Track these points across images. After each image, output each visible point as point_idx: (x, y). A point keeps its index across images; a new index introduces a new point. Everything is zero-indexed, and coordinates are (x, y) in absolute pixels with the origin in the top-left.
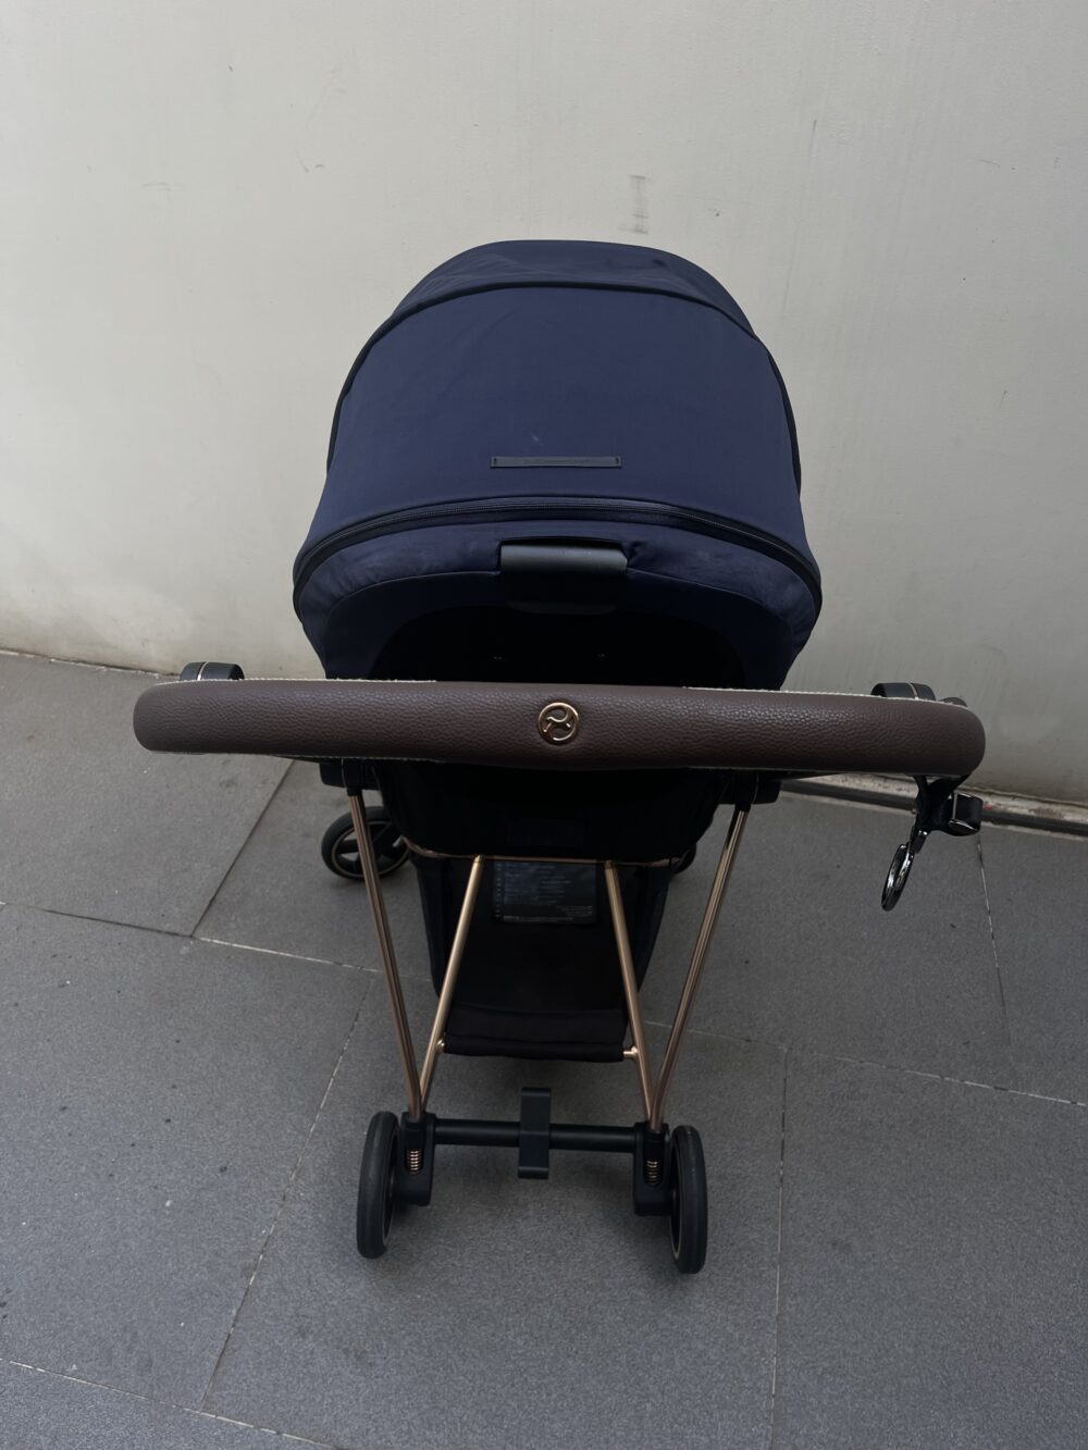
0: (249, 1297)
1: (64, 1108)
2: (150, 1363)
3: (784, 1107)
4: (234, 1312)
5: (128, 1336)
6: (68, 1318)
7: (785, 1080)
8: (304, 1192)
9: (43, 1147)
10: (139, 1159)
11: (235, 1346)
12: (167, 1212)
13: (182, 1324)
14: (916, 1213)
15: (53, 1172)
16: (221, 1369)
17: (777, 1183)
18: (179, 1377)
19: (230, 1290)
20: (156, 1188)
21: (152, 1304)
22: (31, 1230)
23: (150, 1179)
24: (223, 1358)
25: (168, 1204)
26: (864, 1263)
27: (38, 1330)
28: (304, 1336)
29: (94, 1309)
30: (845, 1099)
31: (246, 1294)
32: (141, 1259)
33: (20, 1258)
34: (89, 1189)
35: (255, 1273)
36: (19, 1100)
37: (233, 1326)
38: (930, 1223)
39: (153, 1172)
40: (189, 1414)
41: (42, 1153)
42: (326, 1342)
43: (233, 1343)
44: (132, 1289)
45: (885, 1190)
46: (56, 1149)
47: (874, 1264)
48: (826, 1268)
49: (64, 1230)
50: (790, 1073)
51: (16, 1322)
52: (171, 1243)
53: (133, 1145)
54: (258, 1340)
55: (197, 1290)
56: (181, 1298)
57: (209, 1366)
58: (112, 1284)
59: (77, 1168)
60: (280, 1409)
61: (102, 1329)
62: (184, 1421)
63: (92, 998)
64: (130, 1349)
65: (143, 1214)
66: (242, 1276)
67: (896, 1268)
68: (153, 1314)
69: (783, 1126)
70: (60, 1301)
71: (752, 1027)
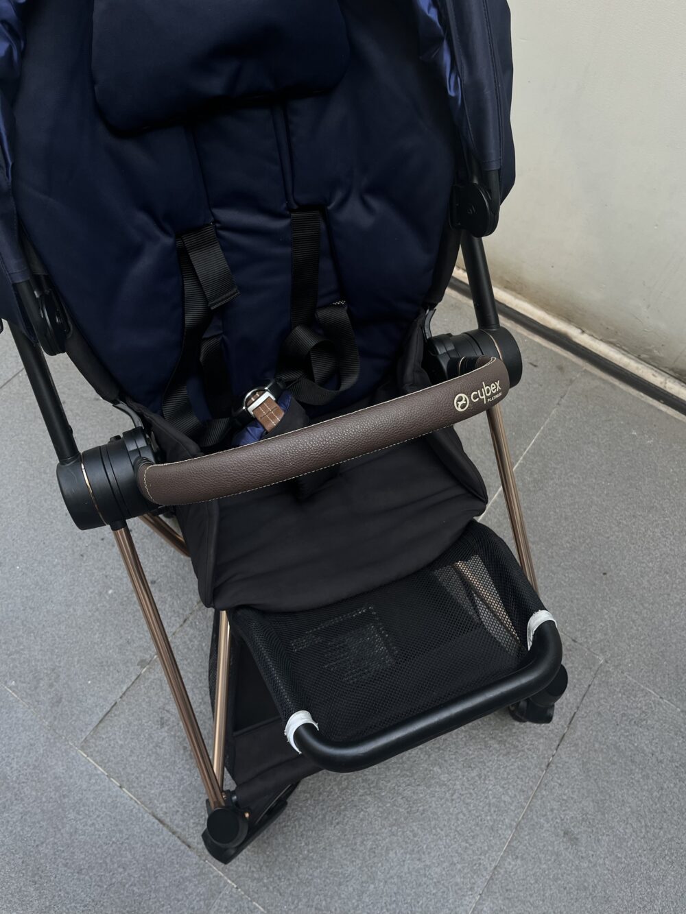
0: (138, 680)
2: (59, 701)
3: (578, 708)
4: (124, 689)
5: (54, 676)
6: (21, 647)
7: (589, 686)
8: (199, 623)
10: (103, 551)
11: (117, 713)
12: (108, 598)
13: (89, 682)
14: (644, 837)
15: (48, 537)
16: (102, 725)
17: (544, 766)
18: (74, 718)
19: (128, 671)
20: (106, 576)
21: (76, 659)
22: (20, 575)
24: (106, 718)
25: (110, 592)
26: (582, 857)
28: (162, 725)
29: (39, 647)
30: (633, 722)
31: (137, 678)
32: (80, 624)
33: (7, 591)
34: (66, 560)
35: (148, 666)
37: (121, 697)
38: (651, 850)
39: (109, 565)
40: (71, 747)
42: (175, 736)
43: (116, 710)
44: (68, 643)
45: (629, 810)
47: (590, 861)
48: (550, 848)
49: (41, 583)
50: (596, 682)
52: (102, 621)
53: (103, 539)
54: (133, 715)
55: (107, 662)
56: (95, 663)
57: (96, 720)
58: (57, 634)
60: (128, 770)
61: (39, 664)
62: (66, 750)
64: (51, 686)
65: (92, 593)
66: (138, 665)
67: (606, 872)
68: (74, 666)
69: (570, 724)
70: (21, 633)
71: (583, 631)
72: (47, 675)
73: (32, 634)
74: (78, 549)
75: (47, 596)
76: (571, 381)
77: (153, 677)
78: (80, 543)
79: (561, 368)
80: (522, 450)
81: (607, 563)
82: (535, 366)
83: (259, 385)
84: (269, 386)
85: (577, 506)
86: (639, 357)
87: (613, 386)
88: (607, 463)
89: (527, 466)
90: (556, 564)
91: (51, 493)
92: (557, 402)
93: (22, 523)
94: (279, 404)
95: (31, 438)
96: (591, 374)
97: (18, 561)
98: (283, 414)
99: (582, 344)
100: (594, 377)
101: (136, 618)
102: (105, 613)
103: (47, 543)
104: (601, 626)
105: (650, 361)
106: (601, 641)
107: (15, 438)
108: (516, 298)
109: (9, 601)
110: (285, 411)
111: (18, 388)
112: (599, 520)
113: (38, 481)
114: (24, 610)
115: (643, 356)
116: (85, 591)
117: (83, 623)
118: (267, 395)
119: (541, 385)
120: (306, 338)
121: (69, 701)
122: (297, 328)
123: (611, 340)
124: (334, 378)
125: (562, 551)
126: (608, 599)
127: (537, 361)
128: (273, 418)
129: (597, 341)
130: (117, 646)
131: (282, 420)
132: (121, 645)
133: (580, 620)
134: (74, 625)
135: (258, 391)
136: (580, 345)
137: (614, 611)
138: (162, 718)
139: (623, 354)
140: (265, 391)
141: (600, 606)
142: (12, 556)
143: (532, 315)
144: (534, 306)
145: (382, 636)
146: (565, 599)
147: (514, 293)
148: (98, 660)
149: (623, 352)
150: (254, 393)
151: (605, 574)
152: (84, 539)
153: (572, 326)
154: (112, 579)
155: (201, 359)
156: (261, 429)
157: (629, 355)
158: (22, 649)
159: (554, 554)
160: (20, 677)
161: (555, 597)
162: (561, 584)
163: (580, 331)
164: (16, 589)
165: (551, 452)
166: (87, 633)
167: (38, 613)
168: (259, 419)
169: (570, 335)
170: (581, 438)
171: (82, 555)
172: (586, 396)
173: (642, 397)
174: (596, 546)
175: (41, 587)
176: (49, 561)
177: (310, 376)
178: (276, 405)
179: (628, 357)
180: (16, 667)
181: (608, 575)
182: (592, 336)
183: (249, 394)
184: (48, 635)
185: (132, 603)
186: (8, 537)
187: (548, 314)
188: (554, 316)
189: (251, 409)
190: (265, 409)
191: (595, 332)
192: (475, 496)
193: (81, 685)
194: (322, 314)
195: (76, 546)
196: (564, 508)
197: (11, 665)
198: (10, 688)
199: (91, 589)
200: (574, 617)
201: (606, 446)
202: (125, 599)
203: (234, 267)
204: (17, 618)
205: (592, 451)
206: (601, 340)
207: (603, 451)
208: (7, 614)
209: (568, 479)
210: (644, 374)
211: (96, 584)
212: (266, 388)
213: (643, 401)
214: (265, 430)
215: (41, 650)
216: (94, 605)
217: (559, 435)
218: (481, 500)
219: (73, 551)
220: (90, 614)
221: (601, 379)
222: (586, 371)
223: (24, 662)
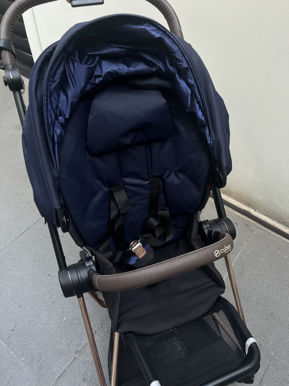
0: (74, 360)
1: (50, 275)
2: (42, 368)
4: (69, 363)
5: (40, 356)
6: (27, 343)
7: (268, 366)
8: (101, 333)
9: (40, 285)
10: (62, 300)
11: (66, 374)
12: (63, 321)
13: (54, 360)
15: (40, 294)
16: (59, 380)
18: (47, 376)
19: (71, 355)
20: (63, 312)
21: (49, 349)
22: (28, 310)
23: (63, 308)
24: (61, 377)
25: (65, 319)
27: (19, 343)
29: (34, 343)
34: (47, 304)
35: (79, 353)
36: (40, 267)
37: (67, 367)
41: (39, 287)
43: (65, 373)
44: (46, 342)
46: (43, 287)
49: (36, 314)
50: (271, 364)
51: (14, 338)
52: (61, 332)
54: (72, 376)
55: (62, 351)
56: (57, 351)
57: (57, 377)
58: (42, 338)
59: (46, 296)
61: (34, 351)
63: (69, 243)
64: (38, 361)
65: (57, 319)
66: (75, 353)
68: (48, 353)
70: (27, 337)
71: (264, 340)
72: (37, 356)
73: (31, 337)
74: (52, 299)
75: (38, 320)
76: (252, 231)
77: (81, 358)
78: (53, 297)
79: (247, 225)
80: (234, 259)
81: (272, 310)
82: (237, 224)
83: (136, 239)
84: (140, 240)
85: (258, 284)
86: (279, 221)
87: (269, 233)
88: (269, 266)
89: (236, 266)
90: (251, 310)
91: (43, 275)
92: (247, 239)
93: (30, 288)
94: (144, 248)
95: (36, 252)
96: (260, 228)
97: (27, 304)
98: (145, 252)
99: (256, 216)
100: (261, 229)
101: (75, 331)
102: (62, 328)
103: (40, 296)
104: (272, 338)
105: (283, 223)
106: (272, 345)
107: (30, 252)
108: (228, 197)
109: (23, 322)
110: (146, 251)
111: (32, 231)
112: (268, 290)
113: (38, 270)
114: (29, 326)
115: (280, 221)
116: (54, 318)
117: (52, 333)
118: (139, 244)
119: (240, 232)
120: (154, 222)
121: (46, 368)
122: (151, 218)
123: (267, 214)
124: (163, 236)
125: (253, 304)
126: (274, 326)
127: (237, 222)
128: (142, 253)
129: (261, 214)
130: (66, 344)
131: (145, 254)
132: (68, 343)
133: (263, 335)
134: (49, 333)
135: (136, 242)
136: (255, 216)
137: (277, 332)
138: (84, 378)
139: (272, 220)
140: (139, 242)
141: (271, 329)
142: (25, 302)
143: (235, 204)
144: (236, 200)
145: (180, 342)
146: (256, 326)
147: (227, 195)
148: (58, 350)
149: (272, 219)
150: (134, 243)
151: (272, 315)
152: (55, 295)
153: (251, 208)
154: (65, 313)
155: (115, 230)
156: (137, 258)
157: (274, 220)
158: (27, 344)
159: (250, 305)
160: (26, 356)
161: (252, 325)
162: (254, 319)
163: (254, 210)
164: (26, 317)
165: (246, 260)
166: (54, 338)
167: (34, 328)
168: (136, 254)
169: (250, 212)
170: (258, 254)
171: (54, 302)
172: (258, 237)
173: (282, 238)
174: (267, 302)
175: (36, 316)
176: (40, 304)
177: (154, 235)
178: (143, 248)
179: (274, 221)
180: (24, 352)
181: (273, 315)
182: (259, 212)
183: (132, 243)
184: (38, 338)
185: (74, 324)
186: (24, 294)
187: (241, 203)
188: (243, 204)
189: (133, 249)
190: (139, 250)
191: (260, 211)
192: (220, 286)
193: (51, 361)
194: (159, 213)
195: (52, 298)
196: (253, 285)
197: (22, 351)
198: (21, 361)
199: (57, 318)
200: (260, 334)
201: (268, 258)
202: (71, 322)
203: (129, 197)
204: (26, 330)
205: (263, 260)
206: (263, 214)
207: (267, 260)
208: (21, 328)
209: (253, 272)
210: (281, 228)
211: (59, 315)
212: (139, 241)
213: (281, 239)
214: (139, 258)
215: (35, 345)
216: (57, 325)
217: (248, 253)
218: (223, 288)
219: (50, 300)
220: (55, 329)
221: (264, 230)
222: (257, 227)
223: (28, 350)
